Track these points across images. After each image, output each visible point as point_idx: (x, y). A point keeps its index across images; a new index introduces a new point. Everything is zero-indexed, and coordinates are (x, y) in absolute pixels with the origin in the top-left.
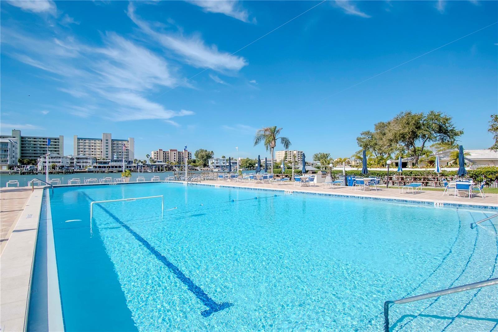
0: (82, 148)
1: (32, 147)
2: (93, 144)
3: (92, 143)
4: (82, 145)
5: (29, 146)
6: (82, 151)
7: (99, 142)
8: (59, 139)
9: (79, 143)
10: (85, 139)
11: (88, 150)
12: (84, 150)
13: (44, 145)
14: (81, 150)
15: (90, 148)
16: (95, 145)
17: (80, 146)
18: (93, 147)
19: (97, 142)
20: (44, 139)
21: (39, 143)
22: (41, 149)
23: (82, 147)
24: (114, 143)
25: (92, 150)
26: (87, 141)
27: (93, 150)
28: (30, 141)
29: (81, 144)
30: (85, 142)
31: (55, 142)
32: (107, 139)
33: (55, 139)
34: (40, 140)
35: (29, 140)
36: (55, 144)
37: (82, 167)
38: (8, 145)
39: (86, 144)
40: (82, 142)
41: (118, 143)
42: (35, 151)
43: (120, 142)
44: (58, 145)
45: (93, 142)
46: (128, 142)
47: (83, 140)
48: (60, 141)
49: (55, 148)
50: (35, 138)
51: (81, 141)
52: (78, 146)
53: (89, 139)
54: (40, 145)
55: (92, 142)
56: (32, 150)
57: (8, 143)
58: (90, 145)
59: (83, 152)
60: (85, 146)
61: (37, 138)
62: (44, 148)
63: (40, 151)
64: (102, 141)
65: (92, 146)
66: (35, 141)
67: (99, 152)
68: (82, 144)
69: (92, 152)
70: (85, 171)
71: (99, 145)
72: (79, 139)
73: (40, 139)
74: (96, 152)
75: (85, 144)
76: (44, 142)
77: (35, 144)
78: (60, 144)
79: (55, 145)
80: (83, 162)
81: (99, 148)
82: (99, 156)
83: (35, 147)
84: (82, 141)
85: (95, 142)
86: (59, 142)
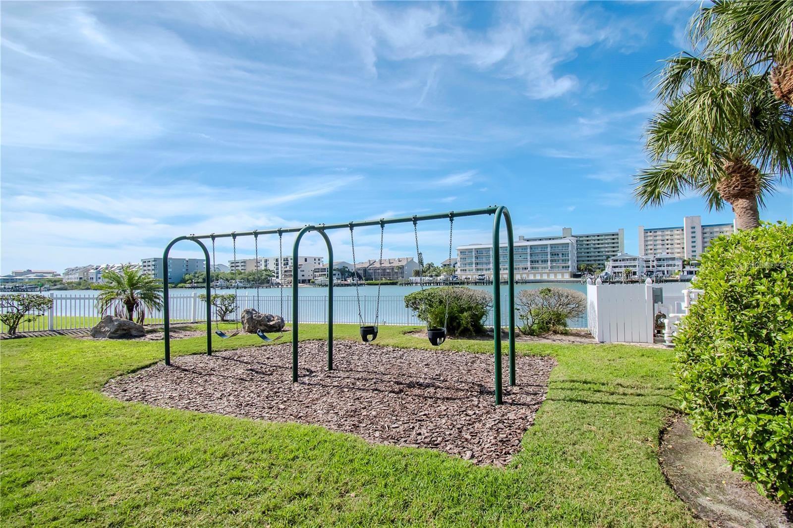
0: (651, 245)
1: (585, 249)
2: (669, 237)
3: (668, 235)
4: (651, 240)
5: (582, 247)
6: (651, 250)
7: (678, 232)
8: (618, 235)
9: (647, 237)
10: (655, 230)
11: (661, 246)
12: (655, 247)
13: (598, 244)
14: (649, 247)
15: (663, 242)
16: (672, 237)
17: (647, 241)
18: (669, 242)
19: (676, 232)
20: (598, 236)
21: (593, 242)
22: (596, 250)
23: (651, 243)
24: (705, 231)
25: (667, 246)
26: (659, 233)
27: (669, 246)
28: (582, 241)
29: (649, 238)
30: (655, 234)
31: (613, 239)
32: (693, 226)
33: (613, 235)
34: (593, 238)
35: (581, 239)
36: (613, 241)
37: (666, 273)
38: (568, 247)
39: (658, 238)
40: (651, 236)
41: (711, 231)
42: (588, 253)
43: (716, 229)
44: (618, 243)
45: (669, 233)
46: (733, 227)
47: (653, 232)
48: (619, 237)
49: (614, 247)
50: (587, 237)
51: (649, 234)
52: (646, 241)
53: (663, 229)
54: (594, 244)
55: (667, 233)
56: (585, 253)
57: (568, 244)
58: (663, 238)
59: (653, 250)
60: (656, 240)
61: (590, 236)
62: (599, 248)
63: (595, 252)
64: (683, 230)
65: (667, 240)
66: (588, 241)
67: (678, 248)
68: (651, 238)
69: (668, 249)
70: (675, 279)
71: (678, 237)
72: (646, 231)
73: (594, 236)
74: (673, 249)
75: (655, 238)
76: (598, 240)
77: (588, 245)
78: (619, 241)
79: (613, 243)
80: (668, 266)
81: (678, 241)
82: (679, 255)
83: (588, 248)
84: (651, 234)
85: (672, 233)
86: (618, 239)
